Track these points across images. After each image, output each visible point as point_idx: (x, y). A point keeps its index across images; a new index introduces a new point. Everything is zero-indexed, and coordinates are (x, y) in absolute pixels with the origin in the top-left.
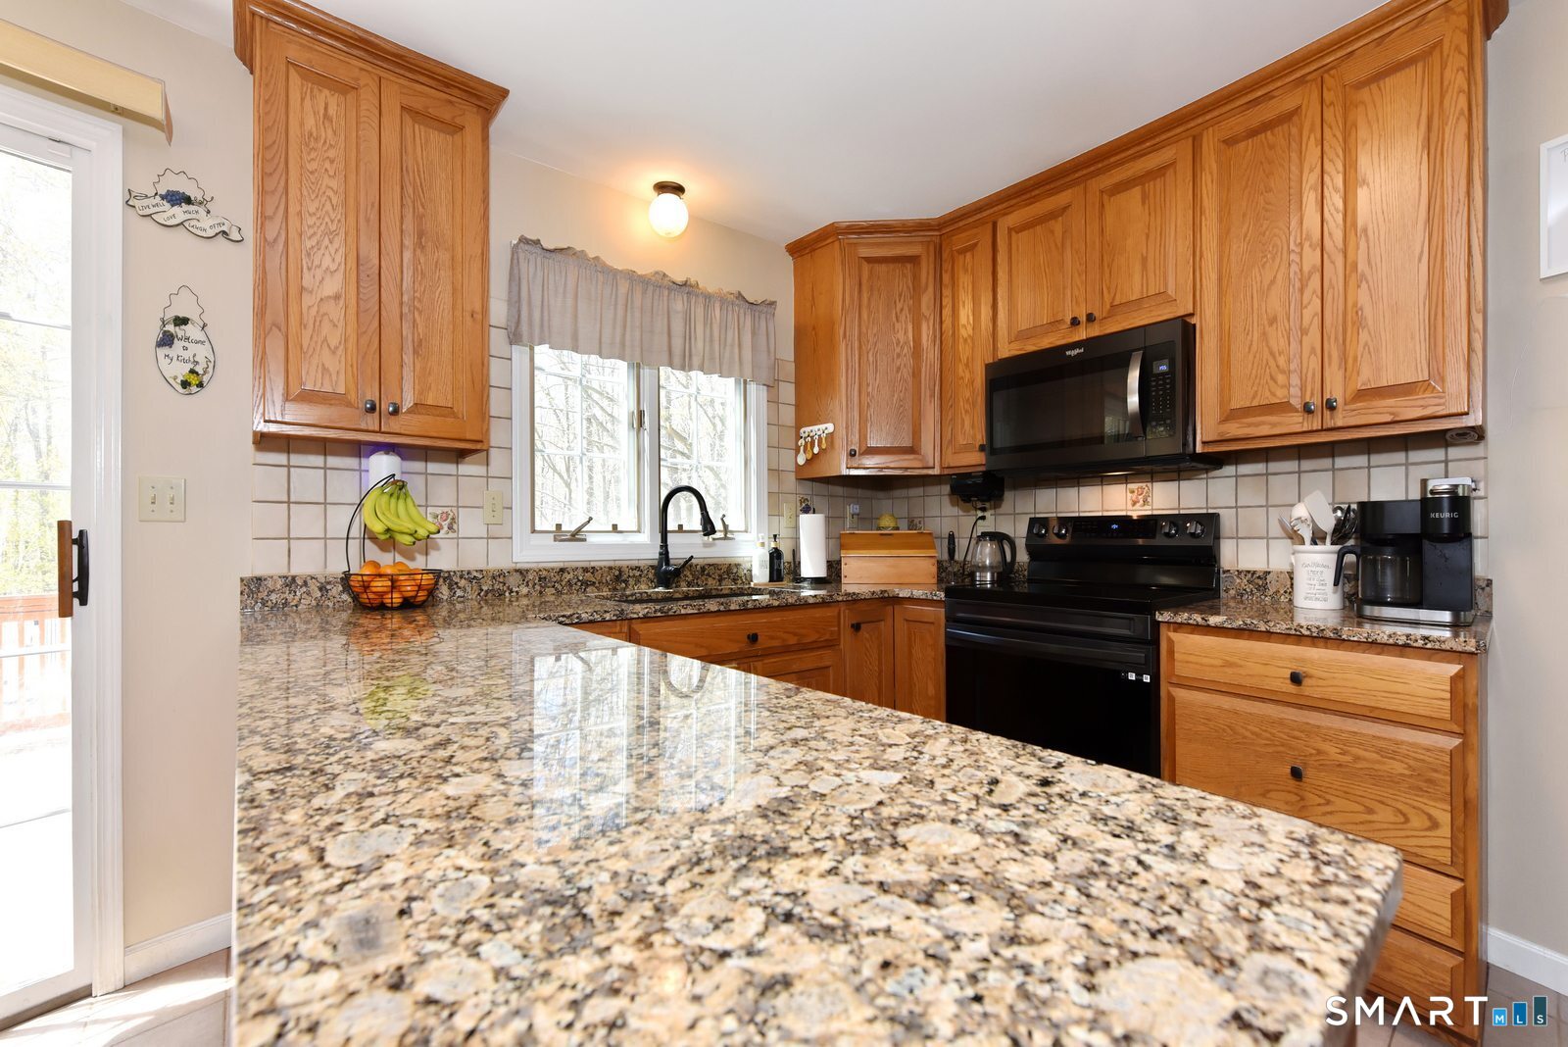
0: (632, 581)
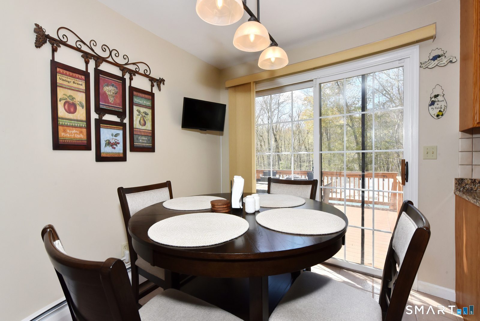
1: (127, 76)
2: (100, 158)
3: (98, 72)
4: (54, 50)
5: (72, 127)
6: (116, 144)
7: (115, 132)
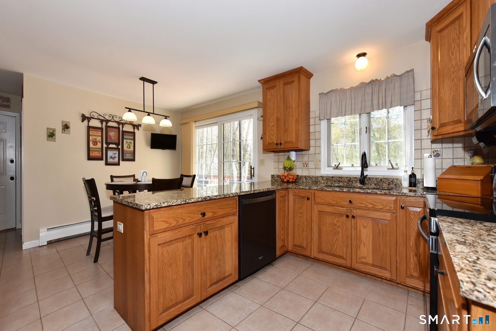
0: (354, 182)
1: (121, 126)
2: (107, 164)
3: (107, 127)
4: (89, 121)
5: (96, 151)
6: (115, 157)
7: (114, 152)
